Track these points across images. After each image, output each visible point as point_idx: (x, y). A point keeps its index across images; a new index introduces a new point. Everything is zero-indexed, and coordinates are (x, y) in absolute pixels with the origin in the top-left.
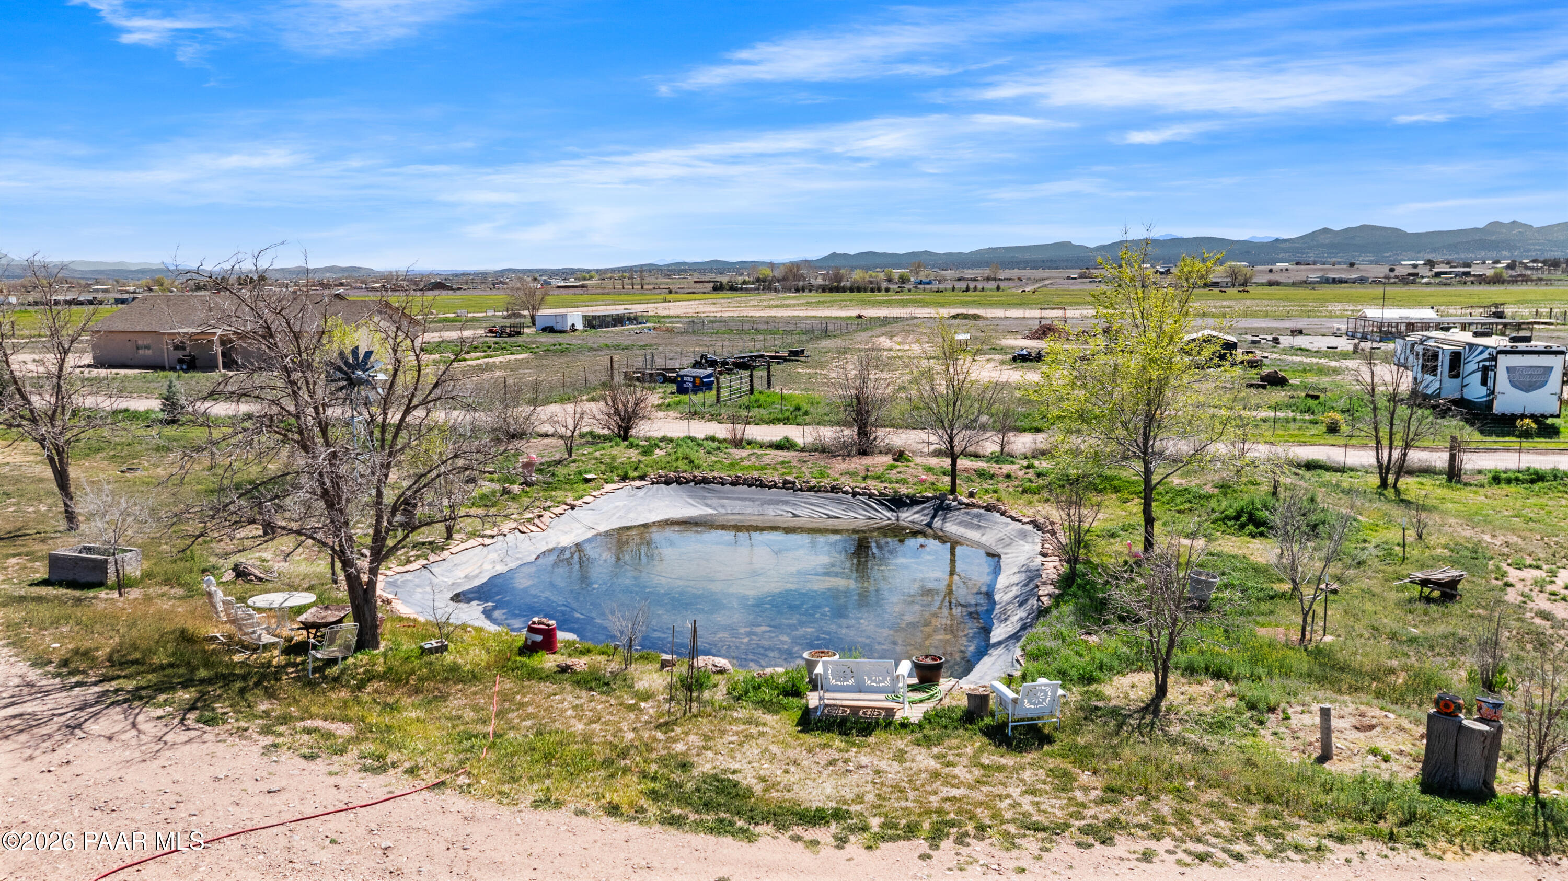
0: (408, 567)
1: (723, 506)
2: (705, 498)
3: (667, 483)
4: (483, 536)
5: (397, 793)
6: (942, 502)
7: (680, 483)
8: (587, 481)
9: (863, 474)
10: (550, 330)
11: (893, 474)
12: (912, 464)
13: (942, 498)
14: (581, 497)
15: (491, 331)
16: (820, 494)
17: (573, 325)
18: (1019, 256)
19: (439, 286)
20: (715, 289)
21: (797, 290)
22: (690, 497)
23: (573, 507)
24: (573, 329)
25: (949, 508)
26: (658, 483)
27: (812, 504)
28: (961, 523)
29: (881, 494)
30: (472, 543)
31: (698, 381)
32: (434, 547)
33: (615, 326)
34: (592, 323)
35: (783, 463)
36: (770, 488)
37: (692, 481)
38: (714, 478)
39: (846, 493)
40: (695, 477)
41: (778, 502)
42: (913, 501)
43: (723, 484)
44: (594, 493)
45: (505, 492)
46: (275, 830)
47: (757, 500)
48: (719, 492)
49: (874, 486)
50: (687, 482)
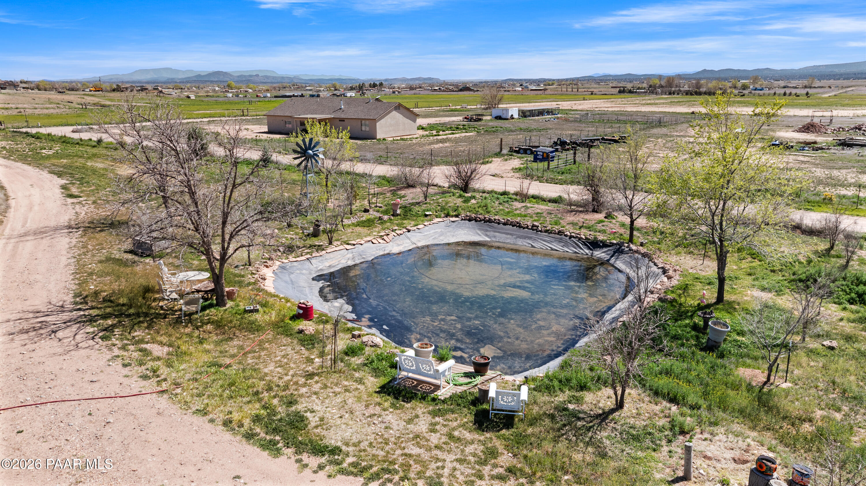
0: (298, 259)
1: (495, 237)
2: (487, 231)
3: (470, 220)
4: (348, 244)
5: (143, 392)
6: (621, 247)
7: (476, 221)
8: (426, 216)
9: (581, 225)
10: (498, 118)
11: (599, 227)
12: (614, 221)
13: (621, 245)
14: (417, 225)
15: (466, 118)
16: (551, 235)
17: (512, 115)
18: (837, 70)
19: (466, 89)
20: (620, 92)
21: (670, 94)
22: (480, 229)
23: (409, 231)
24: (512, 117)
25: (622, 252)
26: (465, 220)
27: (544, 241)
28: (625, 263)
29: (586, 238)
30: (341, 247)
31: (545, 155)
32: (320, 248)
33: (538, 116)
34: (524, 114)
35: (538, 213)
36: (524, 228)
37: (483, 220)
38: (495, 220)
39: (566, 236)
40: (485, 218)
41: (525, 238)
42: (604, 245)
43: (499, 224)
44: (426, 224)
45: (380, 218)
46: (73, 403)
47: (515, 235)
48: (495, 228)
49: (584, 233)
50: (481, 221)
